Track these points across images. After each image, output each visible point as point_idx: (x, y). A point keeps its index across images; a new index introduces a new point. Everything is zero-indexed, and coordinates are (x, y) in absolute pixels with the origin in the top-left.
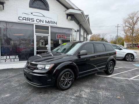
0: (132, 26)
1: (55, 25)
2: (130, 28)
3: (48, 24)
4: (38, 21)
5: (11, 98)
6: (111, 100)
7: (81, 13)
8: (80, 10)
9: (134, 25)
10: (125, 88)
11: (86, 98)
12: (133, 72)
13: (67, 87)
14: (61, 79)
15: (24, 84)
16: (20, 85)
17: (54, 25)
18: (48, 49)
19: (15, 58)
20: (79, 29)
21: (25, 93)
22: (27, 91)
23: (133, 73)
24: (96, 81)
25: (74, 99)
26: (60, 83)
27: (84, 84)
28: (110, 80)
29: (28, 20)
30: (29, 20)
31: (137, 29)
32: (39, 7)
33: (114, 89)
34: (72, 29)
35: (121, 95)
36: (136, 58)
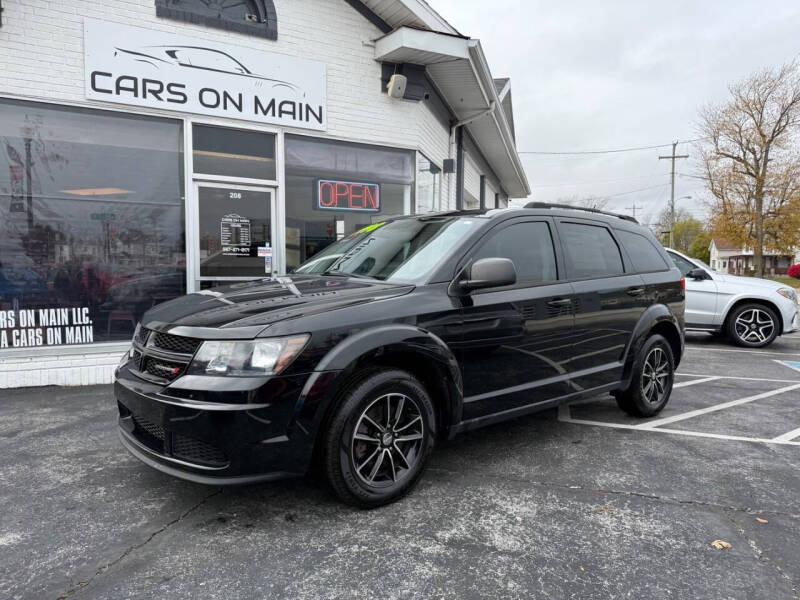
0: (754, 153)
1: (313, 123)
2: (741, 167)
3: (269, 118)
4: (210, 98)
5: (29, 559)
6: (677, 562)
7: (466, 55)
8: (460, 36)
9: (767, 145)
10: (753, 494)
11: (514, 554)
12: (786, 405)
13: (388, 487)
14: (355, 436)
15: (118, 474)
16: (90, 481)
17: (303, 124)
18: (268, 270)
19: (71, 324)
20: (454, 157)
21: (122, 528)
22: (132, 513)
23: (791, 409)
24: (571, 454)
25: (438, 561)
26: (344, 457)
27: (499, 468)
28: (657, 447)
29: (149, 94)
30: (155, 93)
31: (784, 168)
32: (214, 14)
33: (685, 496)
34: (411, 152)
35: (735, 532)
36: (795, 325)
